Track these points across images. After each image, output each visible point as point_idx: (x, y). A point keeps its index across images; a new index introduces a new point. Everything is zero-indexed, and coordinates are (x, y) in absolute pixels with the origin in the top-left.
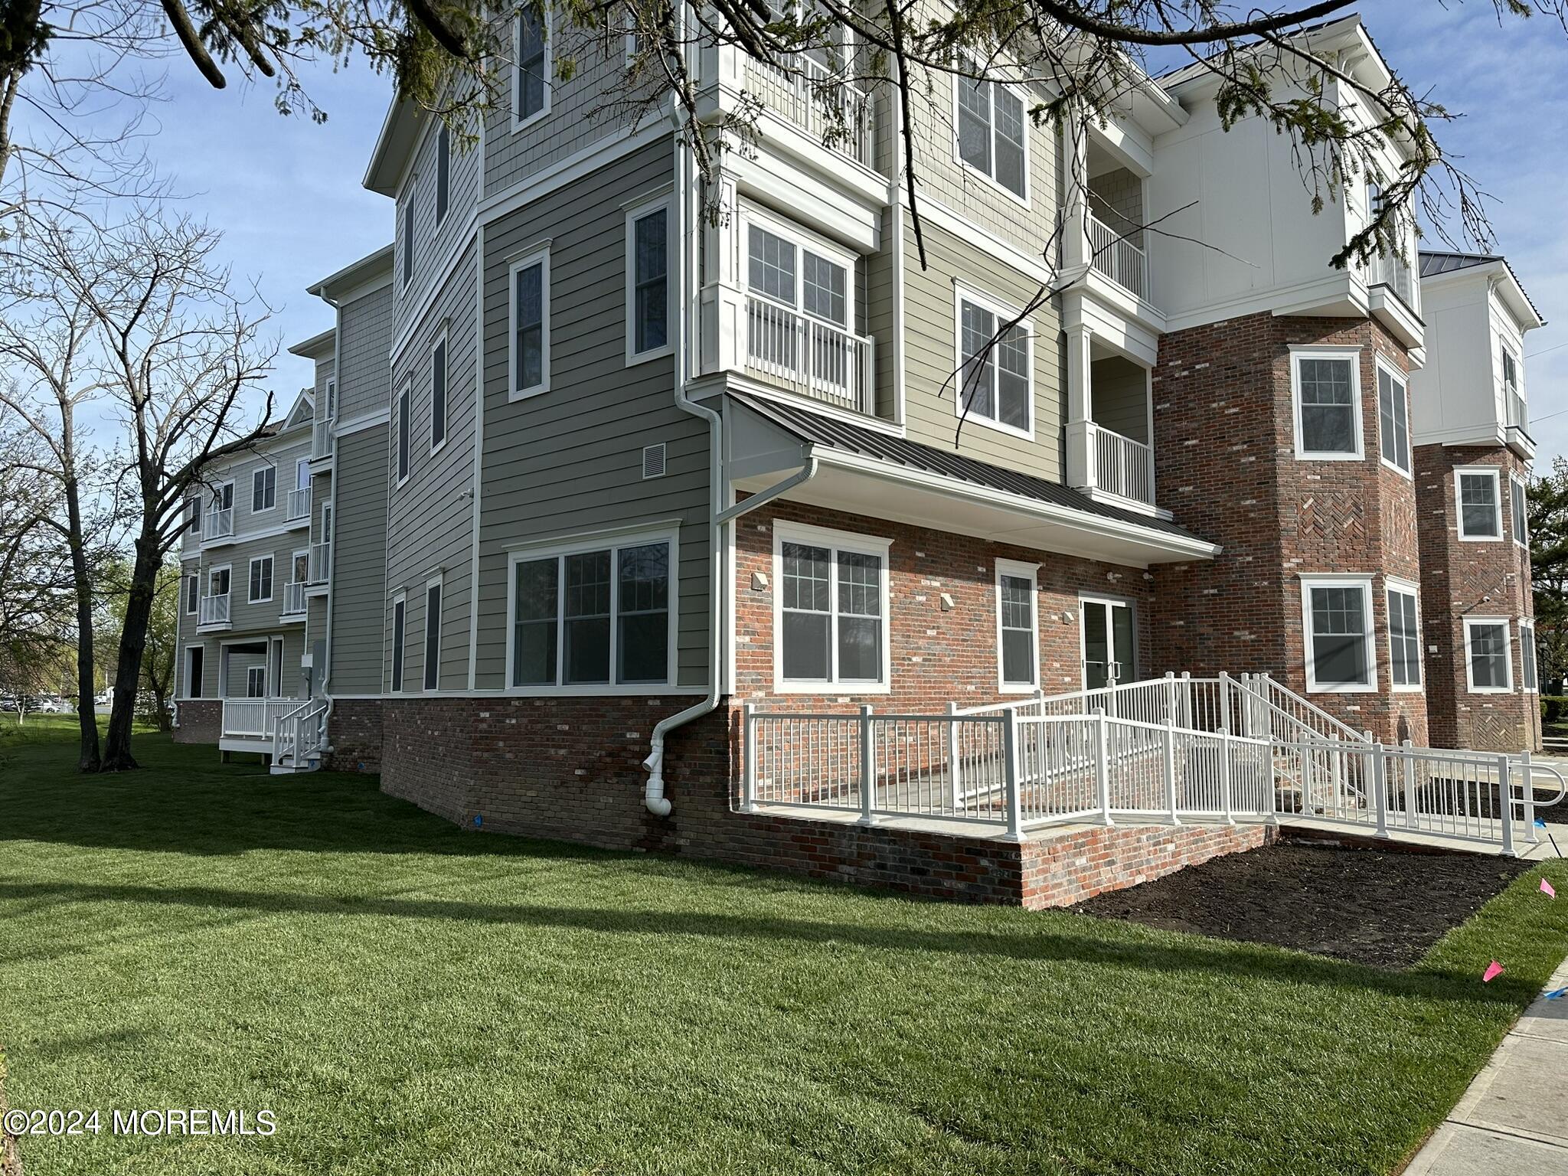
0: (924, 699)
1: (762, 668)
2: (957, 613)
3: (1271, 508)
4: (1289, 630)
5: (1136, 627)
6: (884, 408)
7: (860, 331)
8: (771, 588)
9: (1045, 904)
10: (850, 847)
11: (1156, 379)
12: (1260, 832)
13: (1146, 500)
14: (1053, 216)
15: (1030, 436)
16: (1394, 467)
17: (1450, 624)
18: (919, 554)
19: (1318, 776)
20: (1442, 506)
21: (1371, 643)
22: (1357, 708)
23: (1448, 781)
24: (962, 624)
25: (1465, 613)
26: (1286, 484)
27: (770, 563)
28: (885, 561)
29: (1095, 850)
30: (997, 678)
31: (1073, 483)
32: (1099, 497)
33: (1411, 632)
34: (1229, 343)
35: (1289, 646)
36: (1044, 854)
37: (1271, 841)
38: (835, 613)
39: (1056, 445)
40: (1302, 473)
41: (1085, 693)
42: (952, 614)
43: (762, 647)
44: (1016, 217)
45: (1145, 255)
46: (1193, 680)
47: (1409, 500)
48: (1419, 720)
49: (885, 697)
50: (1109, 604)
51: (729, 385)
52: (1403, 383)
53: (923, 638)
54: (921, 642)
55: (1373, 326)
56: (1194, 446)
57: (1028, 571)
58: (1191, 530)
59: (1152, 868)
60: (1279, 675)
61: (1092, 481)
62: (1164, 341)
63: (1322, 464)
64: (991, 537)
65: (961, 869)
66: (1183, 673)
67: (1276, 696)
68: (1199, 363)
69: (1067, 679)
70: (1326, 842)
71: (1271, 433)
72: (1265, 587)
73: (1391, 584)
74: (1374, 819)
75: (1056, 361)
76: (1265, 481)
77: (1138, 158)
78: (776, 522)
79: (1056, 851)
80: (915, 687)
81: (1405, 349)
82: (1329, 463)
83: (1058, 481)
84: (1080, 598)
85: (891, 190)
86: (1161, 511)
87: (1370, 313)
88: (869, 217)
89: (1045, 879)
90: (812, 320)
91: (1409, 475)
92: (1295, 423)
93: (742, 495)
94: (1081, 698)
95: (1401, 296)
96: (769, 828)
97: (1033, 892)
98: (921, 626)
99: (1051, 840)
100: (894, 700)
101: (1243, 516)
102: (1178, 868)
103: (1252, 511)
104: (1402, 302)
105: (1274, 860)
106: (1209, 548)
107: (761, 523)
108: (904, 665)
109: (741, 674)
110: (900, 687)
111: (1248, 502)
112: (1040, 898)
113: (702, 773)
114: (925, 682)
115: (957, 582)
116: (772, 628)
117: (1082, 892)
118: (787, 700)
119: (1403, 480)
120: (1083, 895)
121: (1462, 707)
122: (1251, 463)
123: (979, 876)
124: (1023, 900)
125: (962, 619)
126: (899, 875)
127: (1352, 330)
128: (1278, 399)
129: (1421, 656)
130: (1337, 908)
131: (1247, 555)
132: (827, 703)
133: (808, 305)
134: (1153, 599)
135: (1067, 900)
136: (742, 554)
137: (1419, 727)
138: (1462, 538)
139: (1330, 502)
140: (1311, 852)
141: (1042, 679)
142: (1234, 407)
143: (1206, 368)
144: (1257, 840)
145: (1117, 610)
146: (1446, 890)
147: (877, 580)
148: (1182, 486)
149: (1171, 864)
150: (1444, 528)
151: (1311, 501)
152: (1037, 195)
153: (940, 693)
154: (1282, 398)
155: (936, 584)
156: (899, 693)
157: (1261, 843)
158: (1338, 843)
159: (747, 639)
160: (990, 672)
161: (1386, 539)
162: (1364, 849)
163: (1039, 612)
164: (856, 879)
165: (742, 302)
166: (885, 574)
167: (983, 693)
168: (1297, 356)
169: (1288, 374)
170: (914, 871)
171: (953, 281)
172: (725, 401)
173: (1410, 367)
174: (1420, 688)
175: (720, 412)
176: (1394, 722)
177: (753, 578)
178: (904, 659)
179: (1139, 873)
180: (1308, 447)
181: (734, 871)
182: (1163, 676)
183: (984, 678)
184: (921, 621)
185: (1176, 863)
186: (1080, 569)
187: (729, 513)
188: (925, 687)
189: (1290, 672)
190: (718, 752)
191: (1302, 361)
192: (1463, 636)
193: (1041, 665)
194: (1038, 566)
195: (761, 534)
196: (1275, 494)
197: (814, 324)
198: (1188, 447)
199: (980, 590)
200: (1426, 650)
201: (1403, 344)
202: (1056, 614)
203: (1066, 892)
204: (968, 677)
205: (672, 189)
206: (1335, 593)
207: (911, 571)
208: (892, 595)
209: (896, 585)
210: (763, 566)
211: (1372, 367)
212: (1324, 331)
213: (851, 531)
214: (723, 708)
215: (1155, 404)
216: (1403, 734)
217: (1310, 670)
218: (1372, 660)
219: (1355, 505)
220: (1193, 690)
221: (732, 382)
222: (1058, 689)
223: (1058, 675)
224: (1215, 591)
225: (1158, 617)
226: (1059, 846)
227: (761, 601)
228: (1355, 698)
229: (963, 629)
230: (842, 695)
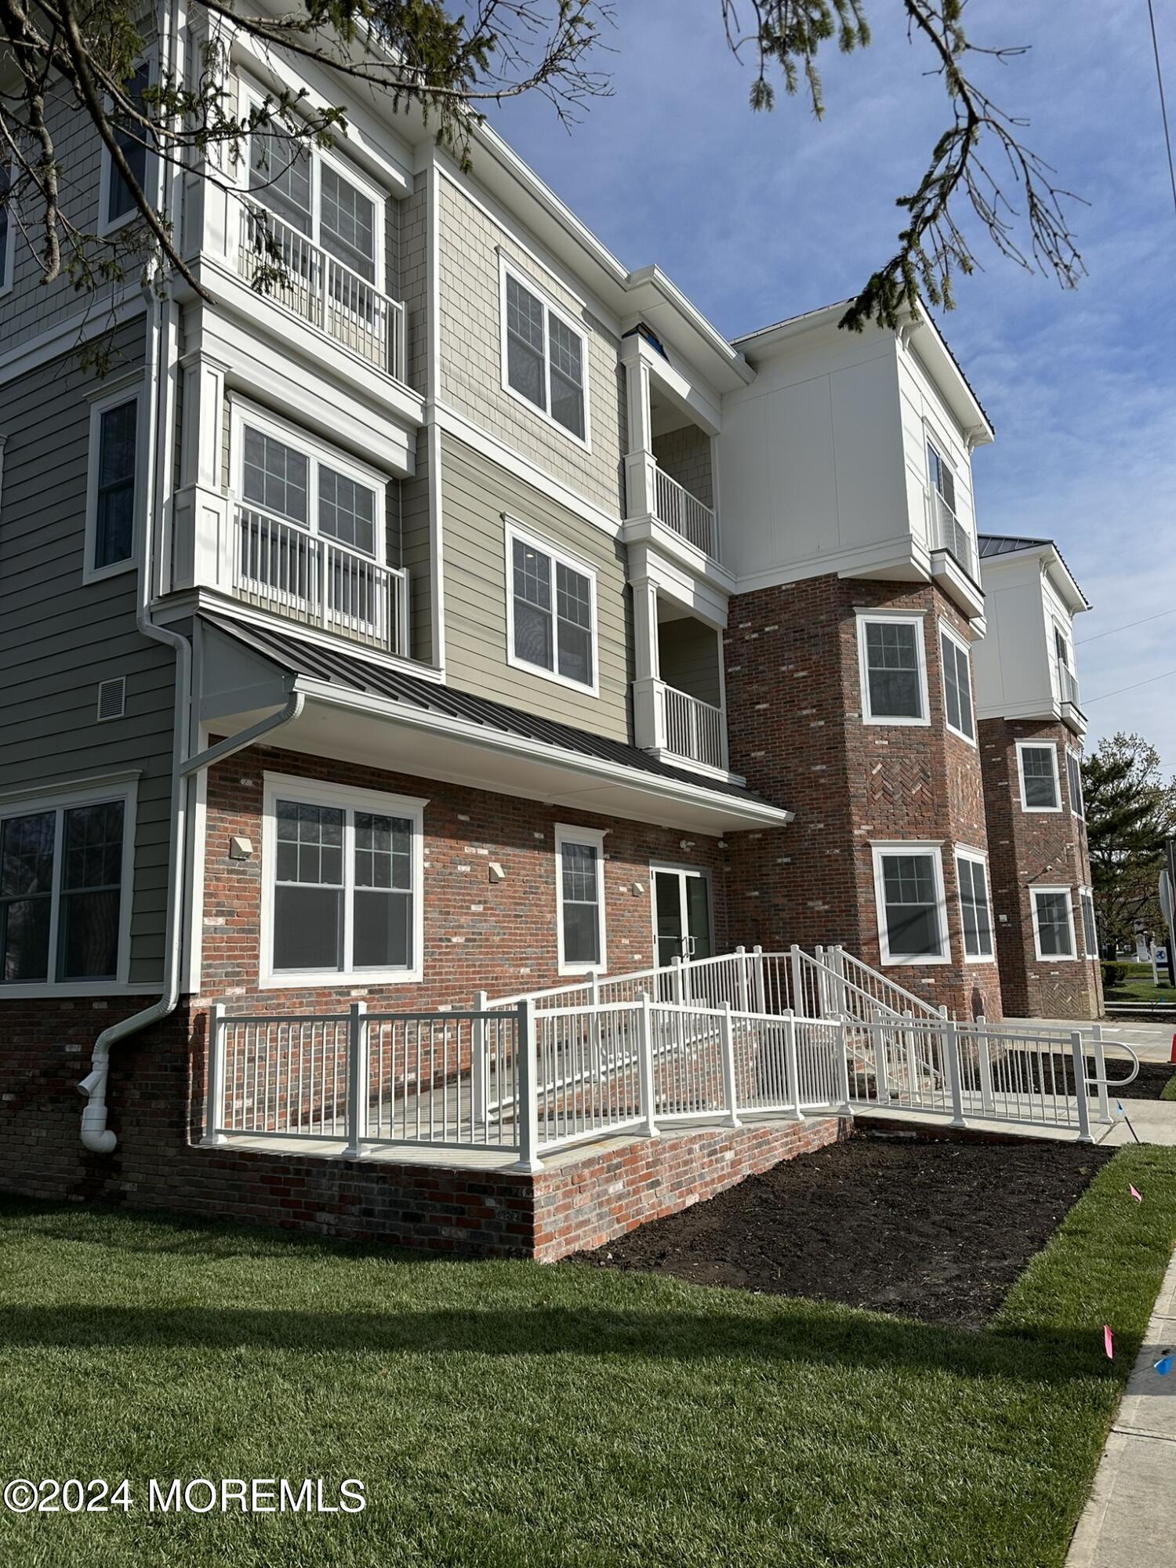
0: (467, 987)
1: (242, 957)
2: (509, 885)
3: (841, 772)
4: (861, 900)
5: (711, 899)
6: (421, 649)
7: (393, 562)
8: (259, 857)
9: (565, 1250)
10: (330, 1188)
11: (727, 641)
12: (833, 1126)
13: (719, 765)
14: (616, 463)
15: (594, 691)
16: (959, 734)
17: (1018, 893)
18: (462, 817)
19: (894, 1056)
20: (1006, 778)
21: (942, 913)
22: (932, 981)
23: (1022, 1053)
24: (514, 898)
25: (1031, 882)
26: (855, 749)
27: (259, 826)
28: (419, 824)
29: (635, 1171)
30: (556, 958)
31: (641, 743)
32: (668, 759)
33: (981, 901)
34: (797, 606)
35: (862, 917)
36: (566, 1185)
37: (845, 1135)
38: (349, 886)
39: (623, 703)
40: (870, 738)
41: (657, 971)
42: (504, 885)
43: (243, 931)
44: (574, 458)
45: (713, 513)
46: (768, 955)
47: (973, 767)
48: (992, 991)
49: (415, 987)
50: (683, 875)
51: (201, 604)
52: (965, 651)
53: (466, 914)
54: (463, 920)
55: (935, 592)
56: (764, 710)
57: (593, 838)
58: (763, 797)
59: (706, 1184)
60: (853, 948)
61: (661, 742)
62: (735, 603)
63: (890, 729)
64: (549, 800)
65: (462, 1212)
66: (755, 947)
67: (851, 971)
68: (768, 625)
69: (637, 957)
70: (902, 1134)
71: (839, 697)
72: (837, 855)
73: (960, 852)
74: (949, 1103)
75: (621, 614)
76: (835, 746)
77: (705, 413)
78: (267, 775)
79: (581, 1178)
80: (455, 973)
81: (967, 618)
82: (896, 728)
83: (626, 742)
84: (651, 868)
85: (426, 409)
86: (733, 776)
87: (932, 578)
88: (402, 437)
89: (567, 1218)
90: (327, 543)
91: (973, 743)
92: (862, 687)
93: (214, 739)
94: (652, 977)
95: (960, 562)
96: (233, 1167)
97: (549, 1237)
98: (465, 901)
99: (576, 1166)
100: (427, 989)
101: (813, 782)
102: (738, 1179)
103: (823, 777)
104: (962, 569)
105: (846, 1160)
106: (781, 814)
107: (246, 775)
108: (441, 947)
109: (210, 966)
110: (434, 974)
111: (818, 768)
112: (559, 1243)
113: (155, 1097)
114: (467, 966)
115: (509, 850)
116: (258, 907)
117: (617, 1226)
118: (278, 998)
119: (968, 748)
120: (618, 1230)
121: (1032, 976)
122: (821, 727)
123: (483, 1221)
124: (535, 1250)
125: (515, 892)
126: (388, 1222)
127: (915, 595)
128: (845, 662)
129: (991, 926)
130: (909, 1231)
131: (819, 822)
132: (334, 997)
133: (324, 526)
134: (728, 869)
135: (593, 1240)
136: (216, 814)
137: (993, 999)
138: (1025, 809)
139: (898, 768)
140: (885, 1149)
141: (609, 958)
142: (803, 670)
143: (775, 631)
144: (830, 1136)
145: (692, 881)
146: (1025, 1193)
147: (407, 847)
148: (754, 751)
149: (730, 1175)
150: (1009, 800)
151: (879, 766)
152: (598, 439)
153: (487, 978)
154: (849, 662)
155: (485, 852)
156: (434, 981)
157: (833, 1139)
158: (914, 1134)
159: (221, 921)
160: (548, 952)
161: (953, 806)
162: (941, 1142)
163: (606, 883)
164: (337, 1231)
165: (230, 511)
166: (418, 840)
167: (539, 976)
168: (862, 620)
169: (855, 637)
170: (407, 1217)
171: (502, 516)
172: (197, 625)
173: (972, 637)
174: (991, 959)
175: (190, 638)
176: (968, 994)
177: (232, 844)
178: (441, 940)
179: (690, 1192)
180: (876, 712)
181: (182, 1227)
182: (732, 951)
183: (541, 958)
184: (463, 894)
185: (736, 1174)
186: (650, 837)
187: (198, 762)
188: (467, 973)
189: (865, 944)
190: (175, 1069)
191: (868, 625)
192: (1029, 905)
193: (608, 941)
194: (603, 833)
195: (246, 789)
196: (844, 759)
197: (330, 548)
198: (759, 711)
199: (537, 859)
200: (997, 920)
201: (964, 613)
202: (624, 885)
203: (594, 1230)
204: (521, 959)
205: (143, 377)
206: (908, 860)
207: (451, 837)
208: (427, 865)
209: (432, 852)
210: (248, 830)
211: (936, 632)
212: (889, 594)
213: (373, 788)
214: (182, 1010)
215: (726, 667)
216: (978, 1010)
217: (884, 941)
218: (944, 931)
219: (923, 770)
220: (765, 965)
221: (205, 601)
222: (627, 968)
223: (627, 953)
224: (788, 860)
225: (733, 888)
226: (586, 1171)
227: (244, 873)
228: (930, 970)
229: (517, 904)
230: (357, 987)
